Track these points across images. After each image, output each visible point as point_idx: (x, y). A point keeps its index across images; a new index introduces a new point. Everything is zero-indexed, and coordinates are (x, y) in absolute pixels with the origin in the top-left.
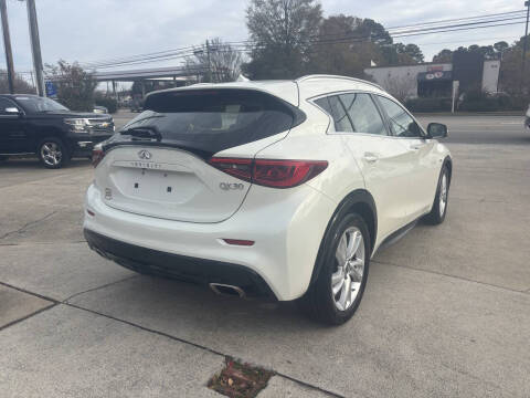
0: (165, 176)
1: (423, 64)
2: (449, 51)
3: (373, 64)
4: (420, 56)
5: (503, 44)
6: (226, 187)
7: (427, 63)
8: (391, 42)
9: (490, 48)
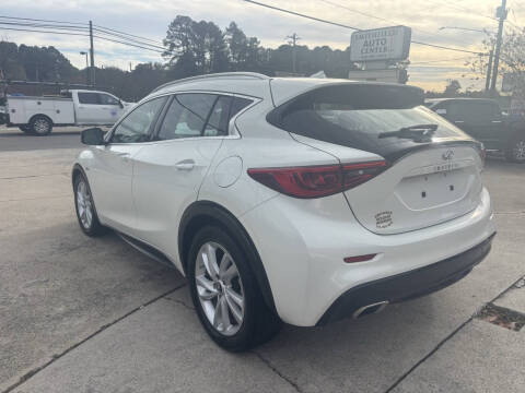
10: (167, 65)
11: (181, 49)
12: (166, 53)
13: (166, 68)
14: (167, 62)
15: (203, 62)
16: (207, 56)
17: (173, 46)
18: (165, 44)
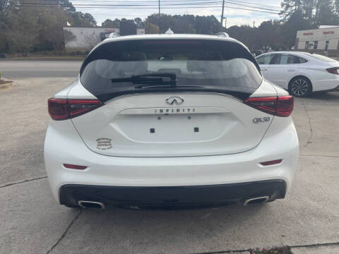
0: (189, 118)
1: (97, 27)
2: (110, 21)
3: (69, 24)
4: (95, 22)
5: (138, 20)
6: (258, 120)
7: (99, 27)
8: (75, 10)
9: (132, 21)
10: (281, 21)
11: (294, 8)
12: (282, 12)
13: (281, 23)
14: (282, 18)
15: (310, 17)
16: (314, 11)
17: (288, 6)
18: (283, 5)
